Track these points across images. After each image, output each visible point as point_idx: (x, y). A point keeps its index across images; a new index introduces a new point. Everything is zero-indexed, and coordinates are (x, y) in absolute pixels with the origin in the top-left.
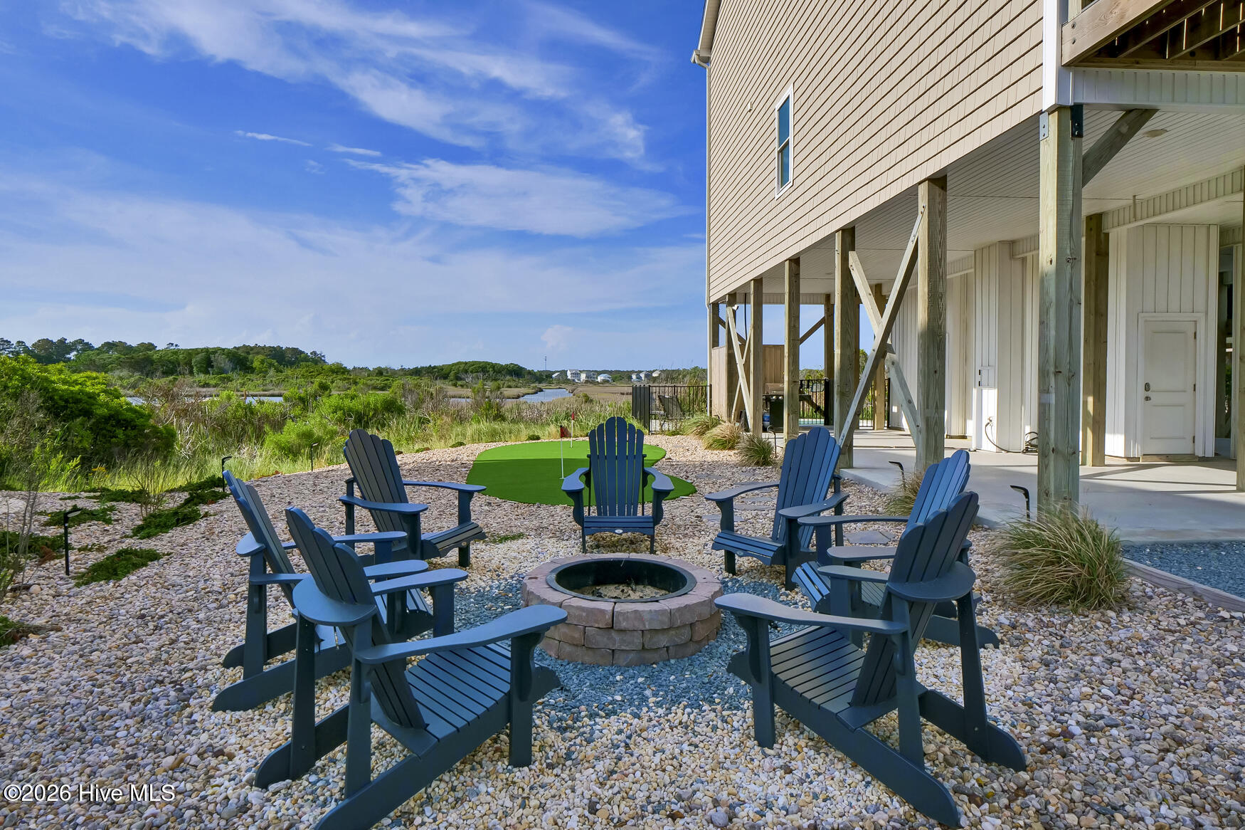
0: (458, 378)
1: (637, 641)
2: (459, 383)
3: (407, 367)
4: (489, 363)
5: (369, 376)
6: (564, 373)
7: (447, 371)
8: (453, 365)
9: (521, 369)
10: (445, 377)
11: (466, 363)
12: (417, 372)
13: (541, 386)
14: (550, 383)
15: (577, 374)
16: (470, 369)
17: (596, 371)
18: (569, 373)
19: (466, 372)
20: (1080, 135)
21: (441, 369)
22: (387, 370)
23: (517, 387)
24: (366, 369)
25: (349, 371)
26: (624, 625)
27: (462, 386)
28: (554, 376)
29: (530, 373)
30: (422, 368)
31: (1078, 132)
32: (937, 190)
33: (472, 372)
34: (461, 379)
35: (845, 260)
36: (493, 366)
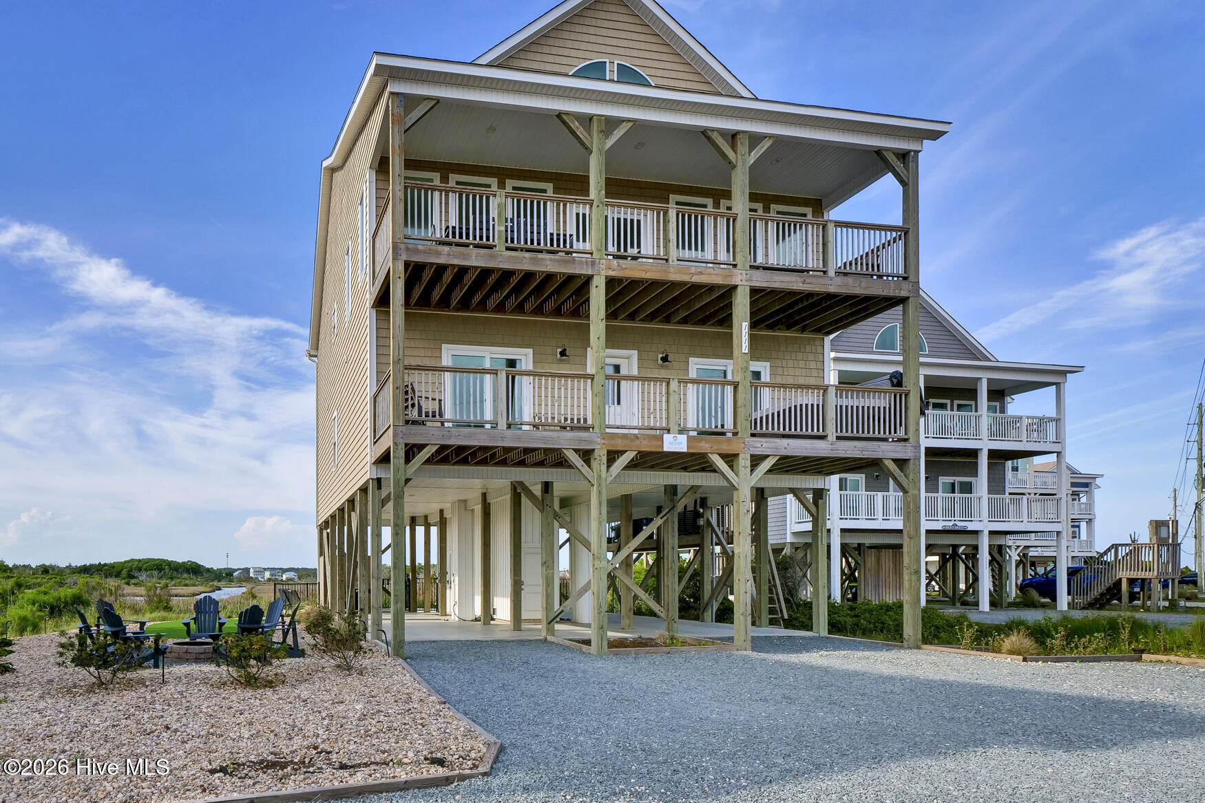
0: (131, 576)
1: (194, 656)
2: (133, 581)
3: (73, 565)
4: (164, 561)
5: (34, 574)
6: (247, 570)
7: (120, 569)
8: (126, 562)
9: (199, 566)
10: (118, 575)
11: (140, 561)
12: (86, 570)
13: (219, 584)
14: (231, 581)
15: (261, 571)
16: (145, 566)
17: (281, 569)
18: (252, 570)
19: (140, 570)
20: (381, 489)
21: (112, 566)
22: (53, 567)
23: (194, 585)
24: (28, 567)
25: (11, 570)
26: (190, 651)
27: (135, 584)
28: (235, 574)
29: (208, 570)
30: (91, 565)
31: (379, 487)
32: (363, 494)
33: (146, 570)
34: (133, 577)
35: (349, 516)
36: (169, 563)
